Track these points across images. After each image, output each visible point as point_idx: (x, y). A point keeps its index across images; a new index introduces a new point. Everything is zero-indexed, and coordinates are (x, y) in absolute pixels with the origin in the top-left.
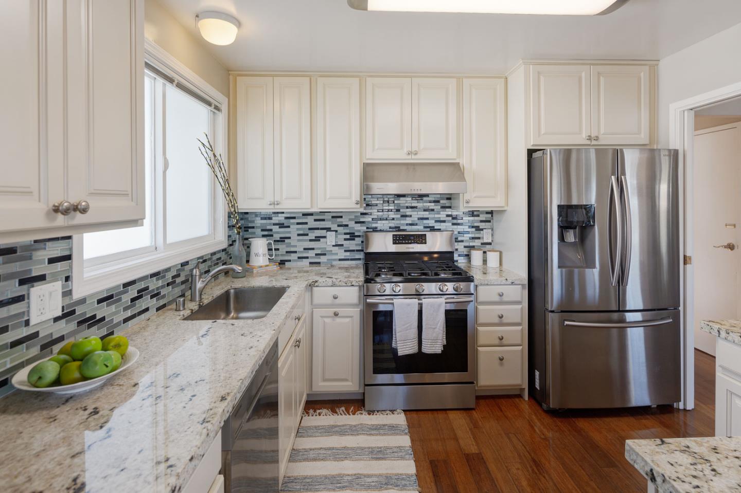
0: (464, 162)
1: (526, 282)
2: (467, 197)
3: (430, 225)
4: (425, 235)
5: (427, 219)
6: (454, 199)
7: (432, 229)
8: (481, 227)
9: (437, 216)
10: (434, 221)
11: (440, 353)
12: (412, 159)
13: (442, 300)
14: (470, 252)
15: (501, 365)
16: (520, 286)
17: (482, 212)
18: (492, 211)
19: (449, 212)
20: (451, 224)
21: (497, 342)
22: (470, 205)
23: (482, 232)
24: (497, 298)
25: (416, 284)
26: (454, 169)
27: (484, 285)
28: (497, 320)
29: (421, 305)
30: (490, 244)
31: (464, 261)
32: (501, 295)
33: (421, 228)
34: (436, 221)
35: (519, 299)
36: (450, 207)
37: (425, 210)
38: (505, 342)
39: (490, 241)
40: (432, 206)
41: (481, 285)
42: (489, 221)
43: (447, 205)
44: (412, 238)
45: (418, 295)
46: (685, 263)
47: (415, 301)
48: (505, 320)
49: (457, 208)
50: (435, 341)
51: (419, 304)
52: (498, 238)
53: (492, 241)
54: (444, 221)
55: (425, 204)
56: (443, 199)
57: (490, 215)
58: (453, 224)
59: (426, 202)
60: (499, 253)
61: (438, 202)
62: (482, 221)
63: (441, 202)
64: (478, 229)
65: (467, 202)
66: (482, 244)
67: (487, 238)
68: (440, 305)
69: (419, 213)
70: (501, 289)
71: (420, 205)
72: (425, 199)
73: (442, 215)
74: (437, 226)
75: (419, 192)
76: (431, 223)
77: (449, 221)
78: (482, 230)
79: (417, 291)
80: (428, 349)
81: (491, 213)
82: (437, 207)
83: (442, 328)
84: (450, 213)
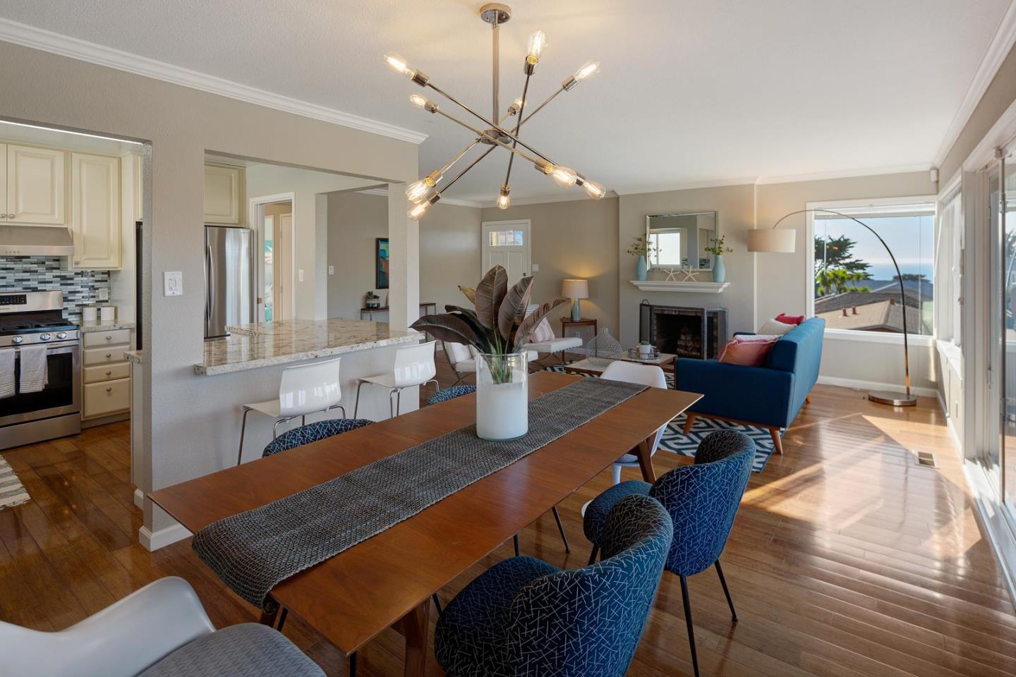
0: (73, 227)
1: (134, 326)
2: (76, 259)
3: (31, 286)
4: (25, 296)
5: (29, 280)
6: (63, 260)
7: (35, 290)
8: (96, 287)
9: (40, 277)
10: (37, 282)
11: (41, 390)
12: (7, 222)
13: (45, 346)
14: (82, 310)
15: (110, 395)
16: (128, 330)
17: (98, 273)
18: (109, 271)
19: (56, 273)
20: (59, 285)
21: (105, 377)
22: (80, 266)
23: (97, 291)
24: (105, 342)
25: (13, 336)
26: (62, 235)
27: (92, 332)
28: (105, 360)
29: (18, 354)
30: (107, 301)
31: (76, 319)
32: (109, 339)
33: (20, 289)
34: (40, 283)
35: (127, 340)
36: (58, 269)
37: (25, 272)
38: (112, 376)
39: (106, 298)
40: (34, 267)
41: (88, 332)
42: (106, 281)
43: (54, 266)
44: (7, 299)
45: (16, 345)
46: (258, 303)
47: (13, 350)
48: (113, 359)
49: (65, 269)
50: (35, 381)
51: (16, 352)
52: (115, 296)
53: (109, 299)
54: (51, 282)
55: (24, 266)
56: (49, 260)
57: (107, 276)
58: (62, 285)
59: (26, 263)
60: (113, 308)
61: (43, 263)
62: (96, 281)
63: (47, 263)
64: (93, 288)
65: (77, 264)
66: (97, 302)
67: (103, 295)
68: (41, 351)
69: (16, 274)
70: (108, 334)
71: (18, 266)
72: (24, 260)
73: (49, 276)
74: (41, 287)
75: (17, 254)
76: (33, 284)
77: (57, 282)
78: (98, 289)
79: (13, 341)
80: (26, 388)
81: (108, 273)
82: (41, 269)
83: (43, 370)
84: (58, 274)
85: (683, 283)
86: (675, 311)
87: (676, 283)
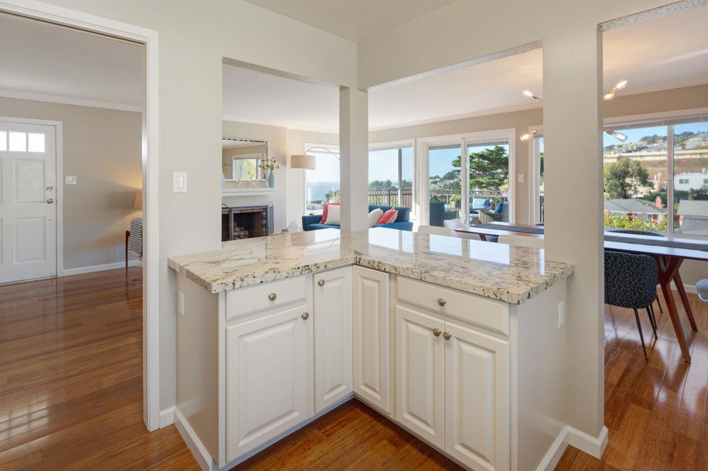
85: (250, 189)
86: (238, 211)
87: (244, 189)
